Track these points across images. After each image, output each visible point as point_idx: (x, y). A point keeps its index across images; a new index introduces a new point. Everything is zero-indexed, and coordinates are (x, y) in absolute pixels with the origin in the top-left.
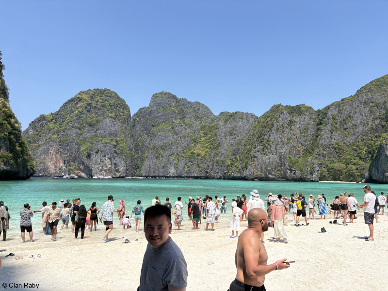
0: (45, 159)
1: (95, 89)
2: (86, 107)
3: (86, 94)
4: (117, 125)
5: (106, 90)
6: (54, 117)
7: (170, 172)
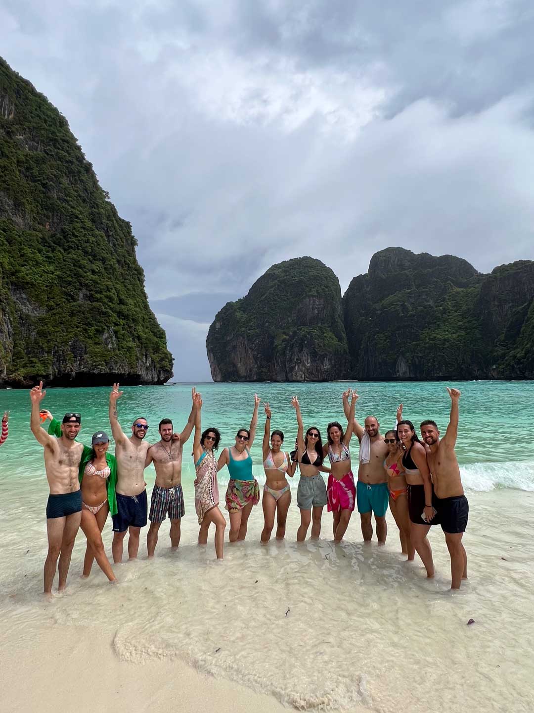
0: (234, 359)
1: (291, 260)
3: (279, 268)
5: (305, 258)
6: (243, 304)
7: (398, 371)
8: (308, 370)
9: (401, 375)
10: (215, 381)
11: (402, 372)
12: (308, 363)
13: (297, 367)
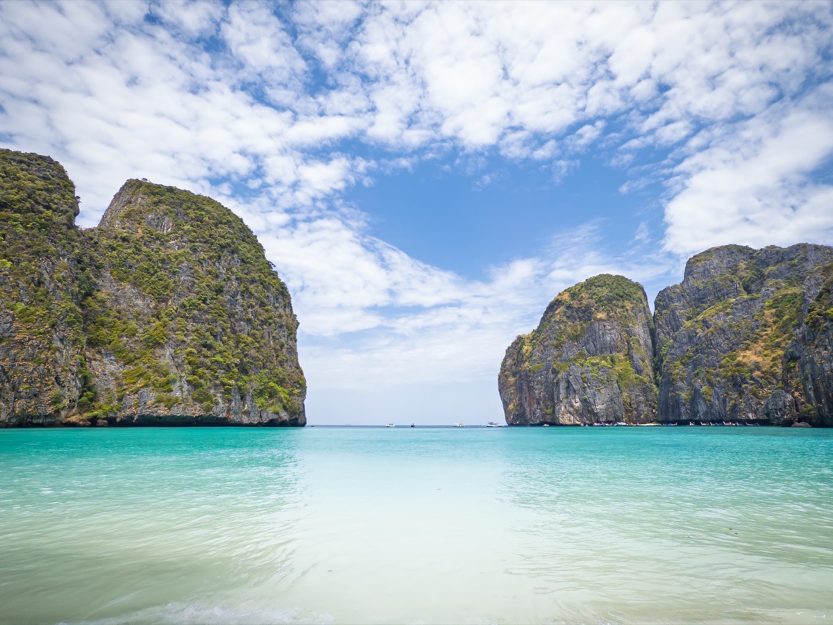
1: (586, 280)
2: (565, 312)
3: (570, 292)
4: (612, 332)
5: (600, 276)
7: (698, 412)
8: (577, 411)
9: (702, 417)
10: (511, 424)
11: (702, 413)
12: (576, 403)
13: (563, 408)
